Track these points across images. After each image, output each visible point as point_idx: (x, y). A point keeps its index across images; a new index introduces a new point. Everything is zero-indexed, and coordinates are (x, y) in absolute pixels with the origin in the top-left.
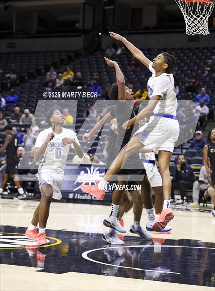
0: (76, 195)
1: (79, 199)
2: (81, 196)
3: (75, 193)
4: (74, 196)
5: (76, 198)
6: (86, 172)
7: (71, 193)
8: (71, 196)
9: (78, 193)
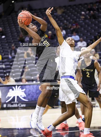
0: (8, 105)
1: (11, 107)
2: (11, 105)
3: (7, 104)
4: (7, 105)
5: (8, 106)
6: (13, 90)
7: (5, 104)
8: (5, 106)
9: (9, 104)
